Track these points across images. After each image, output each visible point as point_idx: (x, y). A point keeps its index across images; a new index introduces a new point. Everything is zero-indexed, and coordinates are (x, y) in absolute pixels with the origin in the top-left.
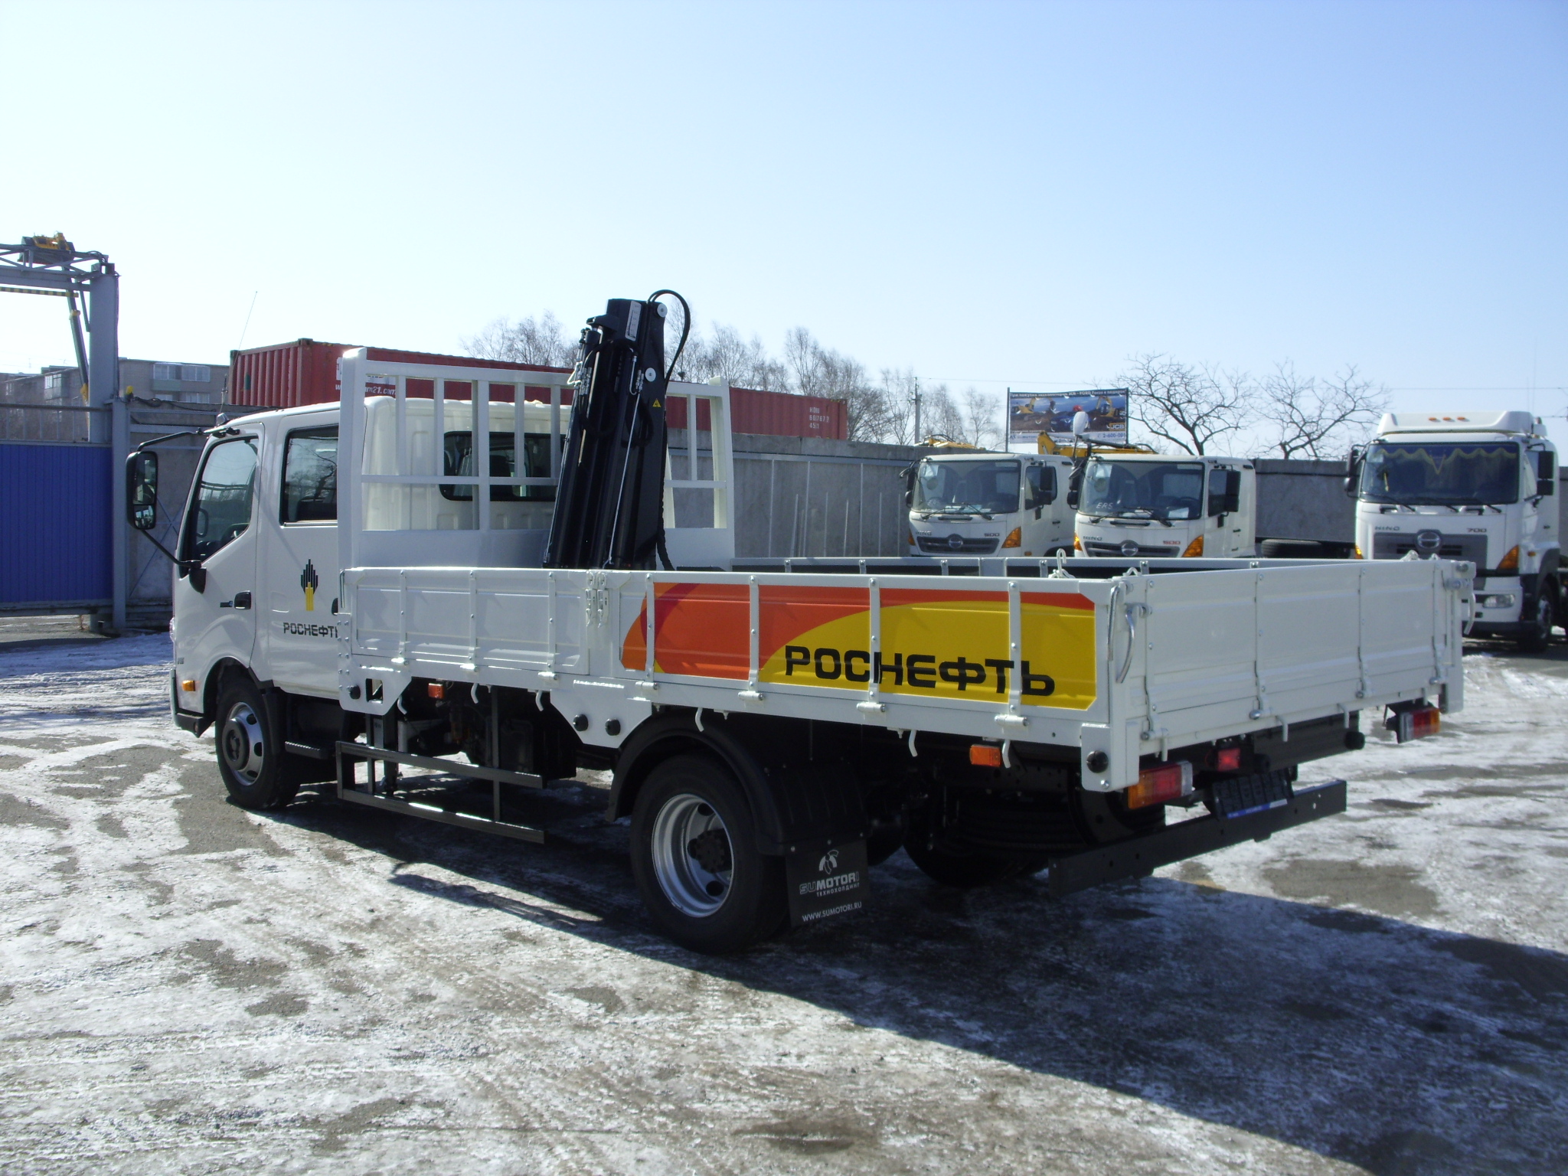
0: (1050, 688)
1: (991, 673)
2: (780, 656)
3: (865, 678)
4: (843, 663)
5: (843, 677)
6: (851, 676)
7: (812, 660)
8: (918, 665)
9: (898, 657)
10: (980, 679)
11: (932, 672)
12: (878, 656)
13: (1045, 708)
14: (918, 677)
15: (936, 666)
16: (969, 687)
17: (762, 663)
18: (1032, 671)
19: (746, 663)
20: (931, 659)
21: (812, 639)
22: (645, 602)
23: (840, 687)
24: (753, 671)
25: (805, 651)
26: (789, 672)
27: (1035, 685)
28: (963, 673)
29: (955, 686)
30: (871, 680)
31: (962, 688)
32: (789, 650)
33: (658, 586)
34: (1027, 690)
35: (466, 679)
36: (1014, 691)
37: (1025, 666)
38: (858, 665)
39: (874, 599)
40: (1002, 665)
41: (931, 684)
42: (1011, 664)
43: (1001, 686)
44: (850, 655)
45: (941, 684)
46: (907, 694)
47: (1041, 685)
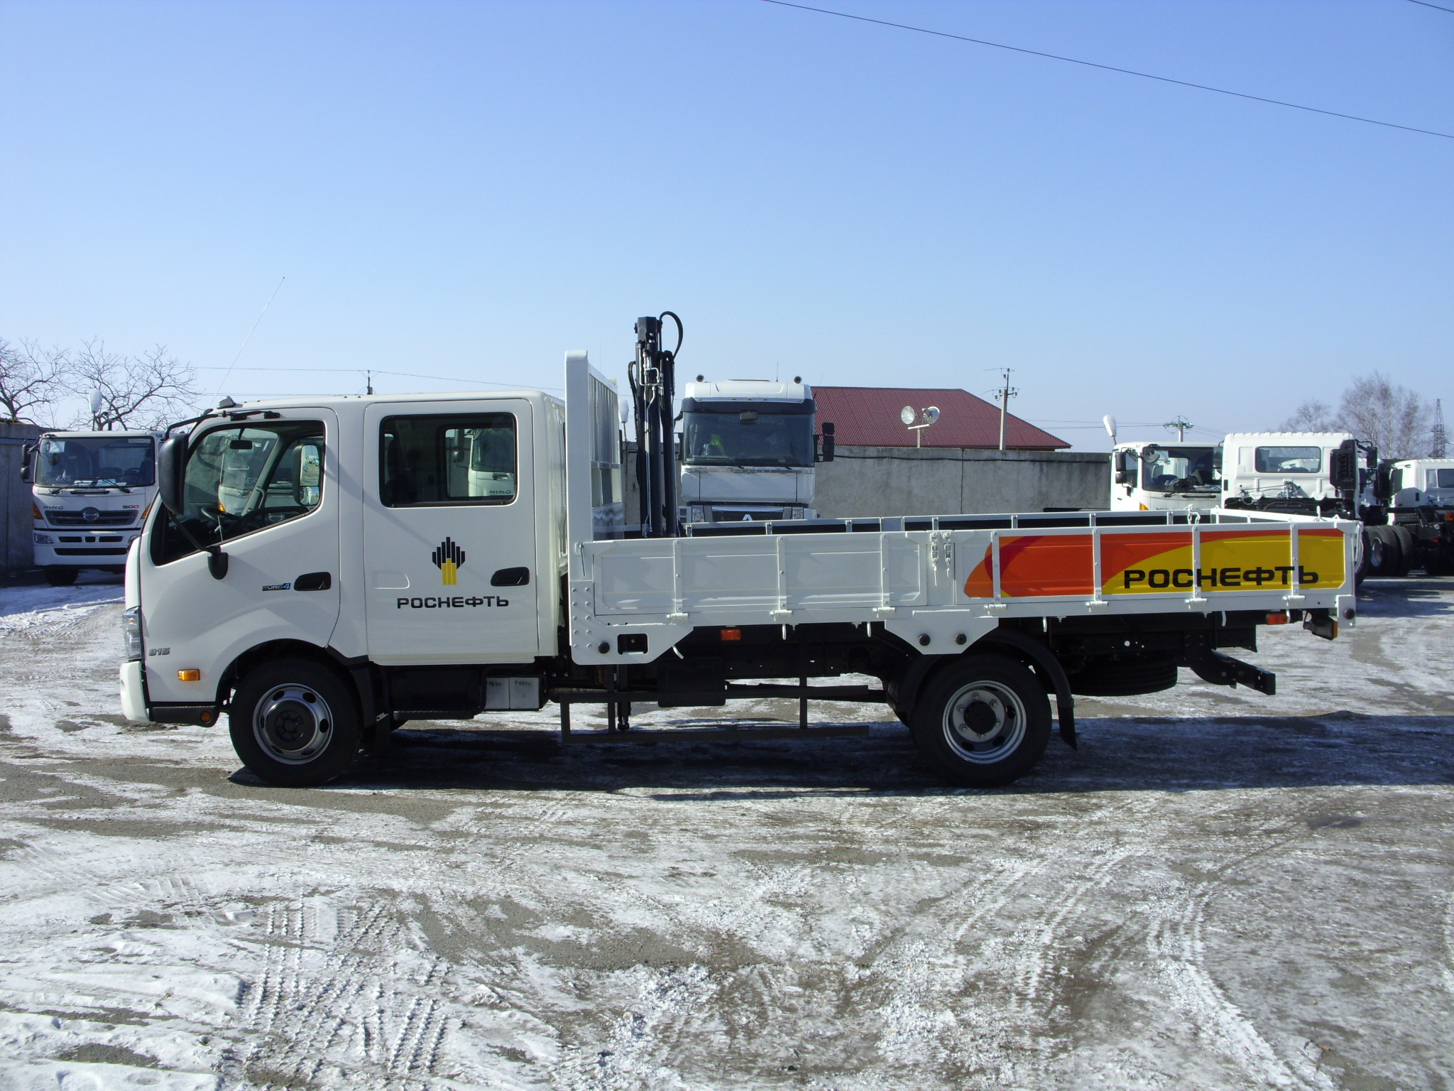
0: (1315, 578)
1: (1279, 574)
2: (1121, 576)
3: (1190, 584)
4: (1171, 577)
5: (1171, 585)
6: (1176, 583)
7: (1147, 577)
8: (1228, 574)
9: (1214, 571)
10: (1271, 577)
11: (1238, 577)
12: (1199, 571)
13: (1314, 589)
14: (1227, 580)
15: (1241, 573)
16: (1263, 583)
17: (1103, 583)
18: (1305, 571)
19: (1091, 584)
20: (1238, 570)
21: (1146, 565)
22: (990, 548)
23: (1171, 592)
24: (1097, 589)
25: (1142, 574)
26: (1127, 585)
27: (1306, 578)
28: (1259, 576)
29: (1255, 583)
30: (1194, 585)
31: (1259, 583)
32: (1127, 573)
33: (1002, 539)
34: (1301, 581)
35: (775, 621)
36: (1293, 582)
37: (1301, 568)
38: (1183, 578)
39: (1195, 539)
40: (1285, 570)
41: (1238, 584)
42: (1293, 568)
43: (1285, 580)
44: (1177, 572)
45: (1244, 583)
46: (1220, 591)
47: (1310, 578)
